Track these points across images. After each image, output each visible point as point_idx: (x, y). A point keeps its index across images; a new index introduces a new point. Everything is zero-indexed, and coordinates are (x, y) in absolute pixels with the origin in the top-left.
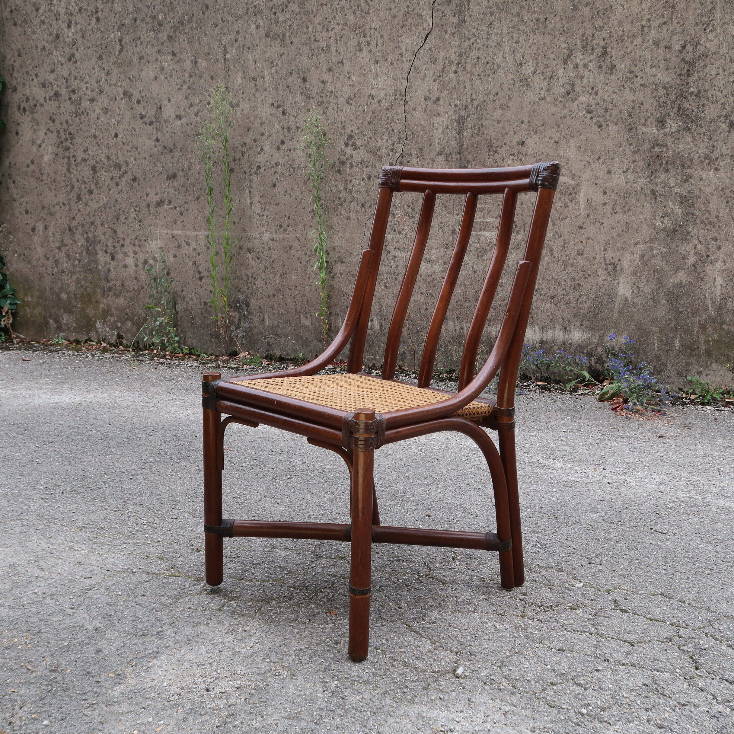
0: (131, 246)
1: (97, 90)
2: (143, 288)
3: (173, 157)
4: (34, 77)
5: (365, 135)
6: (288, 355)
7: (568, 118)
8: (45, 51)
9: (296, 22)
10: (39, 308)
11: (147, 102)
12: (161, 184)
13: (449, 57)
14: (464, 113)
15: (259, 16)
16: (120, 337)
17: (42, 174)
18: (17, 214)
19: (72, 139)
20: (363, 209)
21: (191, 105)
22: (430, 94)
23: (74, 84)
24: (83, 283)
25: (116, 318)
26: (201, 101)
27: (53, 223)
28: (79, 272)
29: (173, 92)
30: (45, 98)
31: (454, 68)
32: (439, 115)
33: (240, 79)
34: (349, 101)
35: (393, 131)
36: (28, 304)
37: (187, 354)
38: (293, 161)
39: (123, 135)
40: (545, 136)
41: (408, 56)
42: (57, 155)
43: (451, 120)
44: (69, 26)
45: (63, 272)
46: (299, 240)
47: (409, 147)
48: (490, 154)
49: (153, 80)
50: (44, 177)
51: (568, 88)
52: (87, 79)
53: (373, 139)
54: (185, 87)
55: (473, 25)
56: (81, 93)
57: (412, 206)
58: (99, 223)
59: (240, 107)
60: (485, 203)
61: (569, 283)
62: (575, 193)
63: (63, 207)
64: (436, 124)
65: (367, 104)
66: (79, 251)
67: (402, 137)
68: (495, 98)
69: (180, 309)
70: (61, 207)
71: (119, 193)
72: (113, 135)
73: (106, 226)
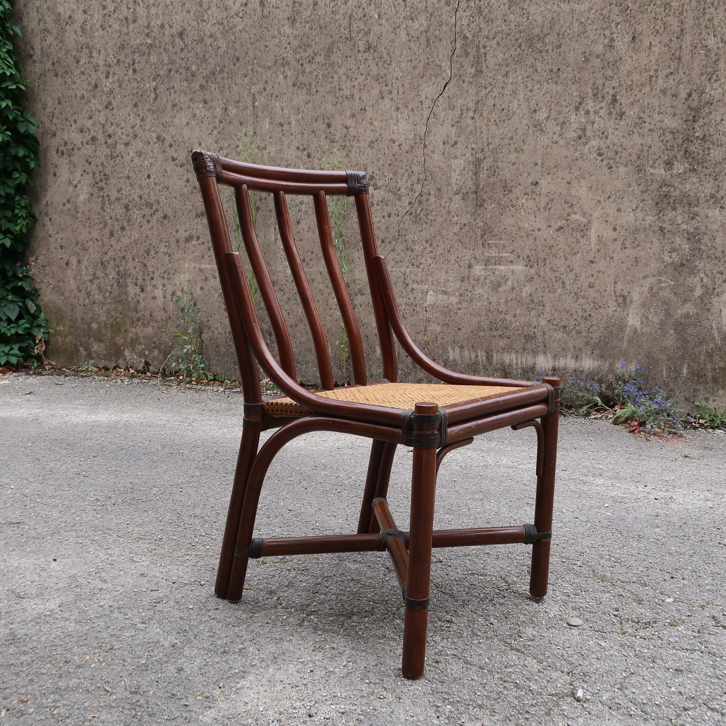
0: (160, 278)
1: (131, 135)
2: (170, 318)
4: (73, 123)
5: (386, 176)
6: (308, 381)
7: (580, 160)
8: (84, 99)
9: (321, 73)
10: (71, 337)
11: (179, 146)
12: (190, 222)
13: (467, 105)
14: (481, 156)
15: (287, 67)
16: (147, 364)
17: (77, 212)
18: (52, 248)
19: (106, 180)
20: (383, 245)
21: (221, 149)
22: (448, 138)
23: (111, 130)
24: (113, 313)
25: (144, 347)
26: (230, 145)
27: (86, 258)
28: (110, 304)
29: (203, 137)
30: (82, 143)
31: (471, 114)
32: (456, 157)
33: (267, 125)
34: (371, 145)
35: (412, 172)
36: (59, 333)
37: (211, 380)
39: (155, 176)
40: (558, 177)
41: (427, 103)
42: (92, 195)
43: (468, 162)
44: (107, 77)
45: (94, 303)
46: (321, 274)
47: (428, 187)
48: (505, 193)
49: (185, 126)
50: (79, 215)
51: (580, 132)
52: (123, 125)
53: (394, 180)
54: (215, 132)
55: (490, 75)
56: (116, 138)
57: (429, 242)
58: (130, 258)
59: (268, 150)
60: (500, 239)
61: (580, 314)
62: (587, 229)
63: (96, 243)
64: (453, 166)
65: (388, 148)
66: (110, 284)
67: (421, 178)
68: (510, 142)
69: (206, 338)
70: (94, 243)
71: (150, 229)
72: (146, 176)
73: (137, 260)
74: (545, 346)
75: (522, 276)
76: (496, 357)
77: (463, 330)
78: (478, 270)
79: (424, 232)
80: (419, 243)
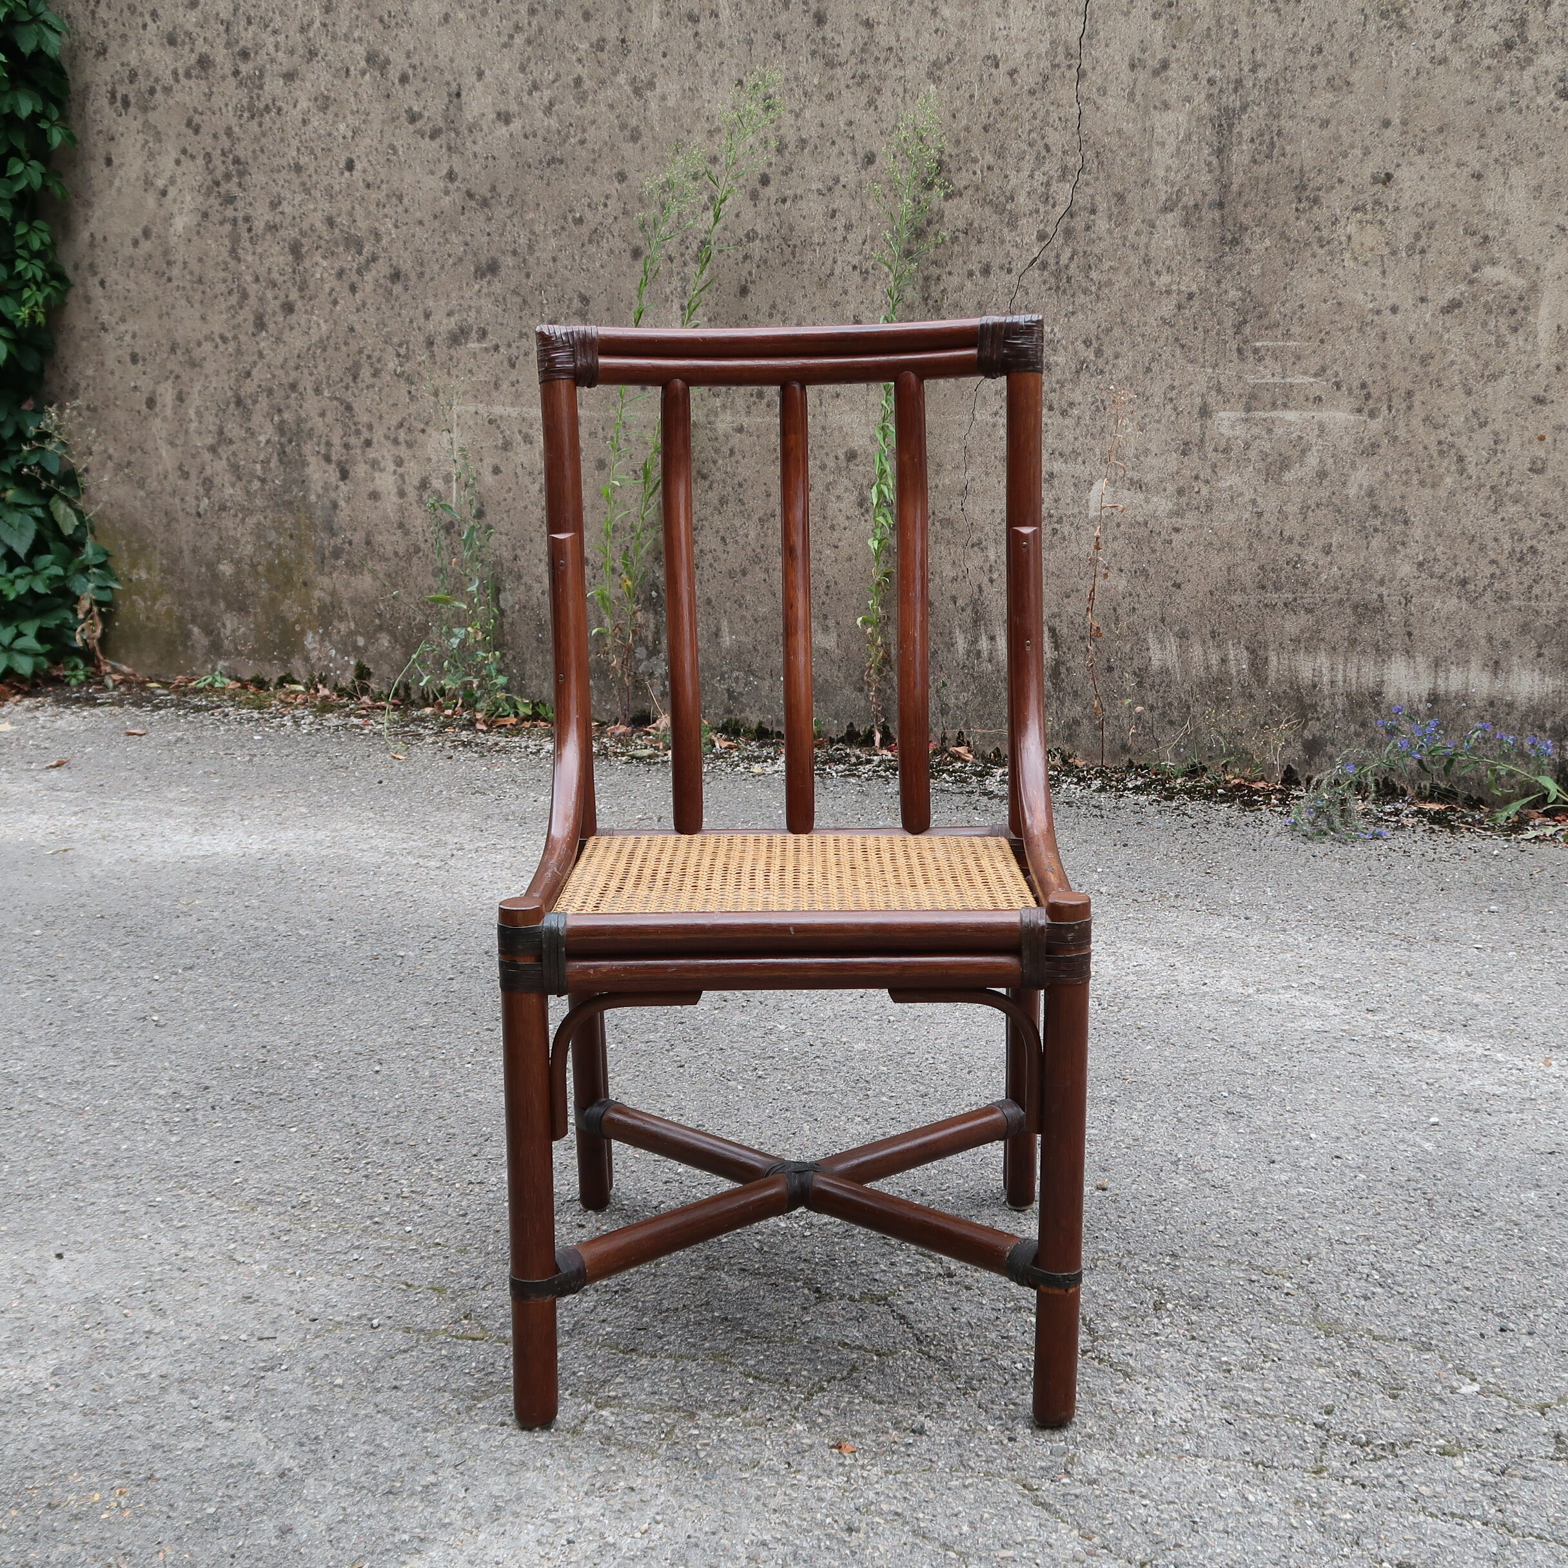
0: (388, 444)
1: (301, 51)
2: (418, 550)
3: (490, 219)
4: (148, 19)
5: (975, 161)
6: (779, 723)
7: (1509, 111)
10: (167, 599)
11: (425, 80)
12: (460, 288)
14: (1232, 101)
16: (363, 673)
17: (169, 263)
18: (111, 363)
19: (241, 174)
21: (535, 87)
22: (1144, 51)
23: (247, 37)
24: (272, 536)
25: (353, 626)
26: (558, 75)
27: (198, 386)
28: (263, 510)
29: (489, 54)
30: (175, 73)
32: (1166, 106)
33: (656, 19)
34: (934, 73)
35: (1047, 148)
36: (139, 588)
37: (527, 718)
38: (792, 229)
39: (366, 164)
40: (1447, 160)
42: (205, 215)
43: (1200, 119)
45: (223, 508)
47: (1090, 191)
48: (1301, 206)
49: (440, 24)
50: (176, 271)
51: (1509, 31)
52: (278, 22)
53: (997, 170)
54: (519, 40)
56: (260, 60)
57: (1095, 344)
58: (310, 386)
59: (658, 91)
60: (1287, 335)
61: (1507, 546)
62: (1526, 309)
63: (222, 347)
64: (1158, 130)
65: (981, 80)
66: (262, 457)
67: (1070, 165)
68: (1314, 61)
69: (511, 603)
70: (217, 347)
71: (358, 310)
72: (342, 165)
73: (326, 393)
74: (1410, 634)
75: (1346, 440)
76: (1275, 664)
77: (1188, 588)
78: (1226, 423)
79: (1080, 316)
80: (1065, 349)
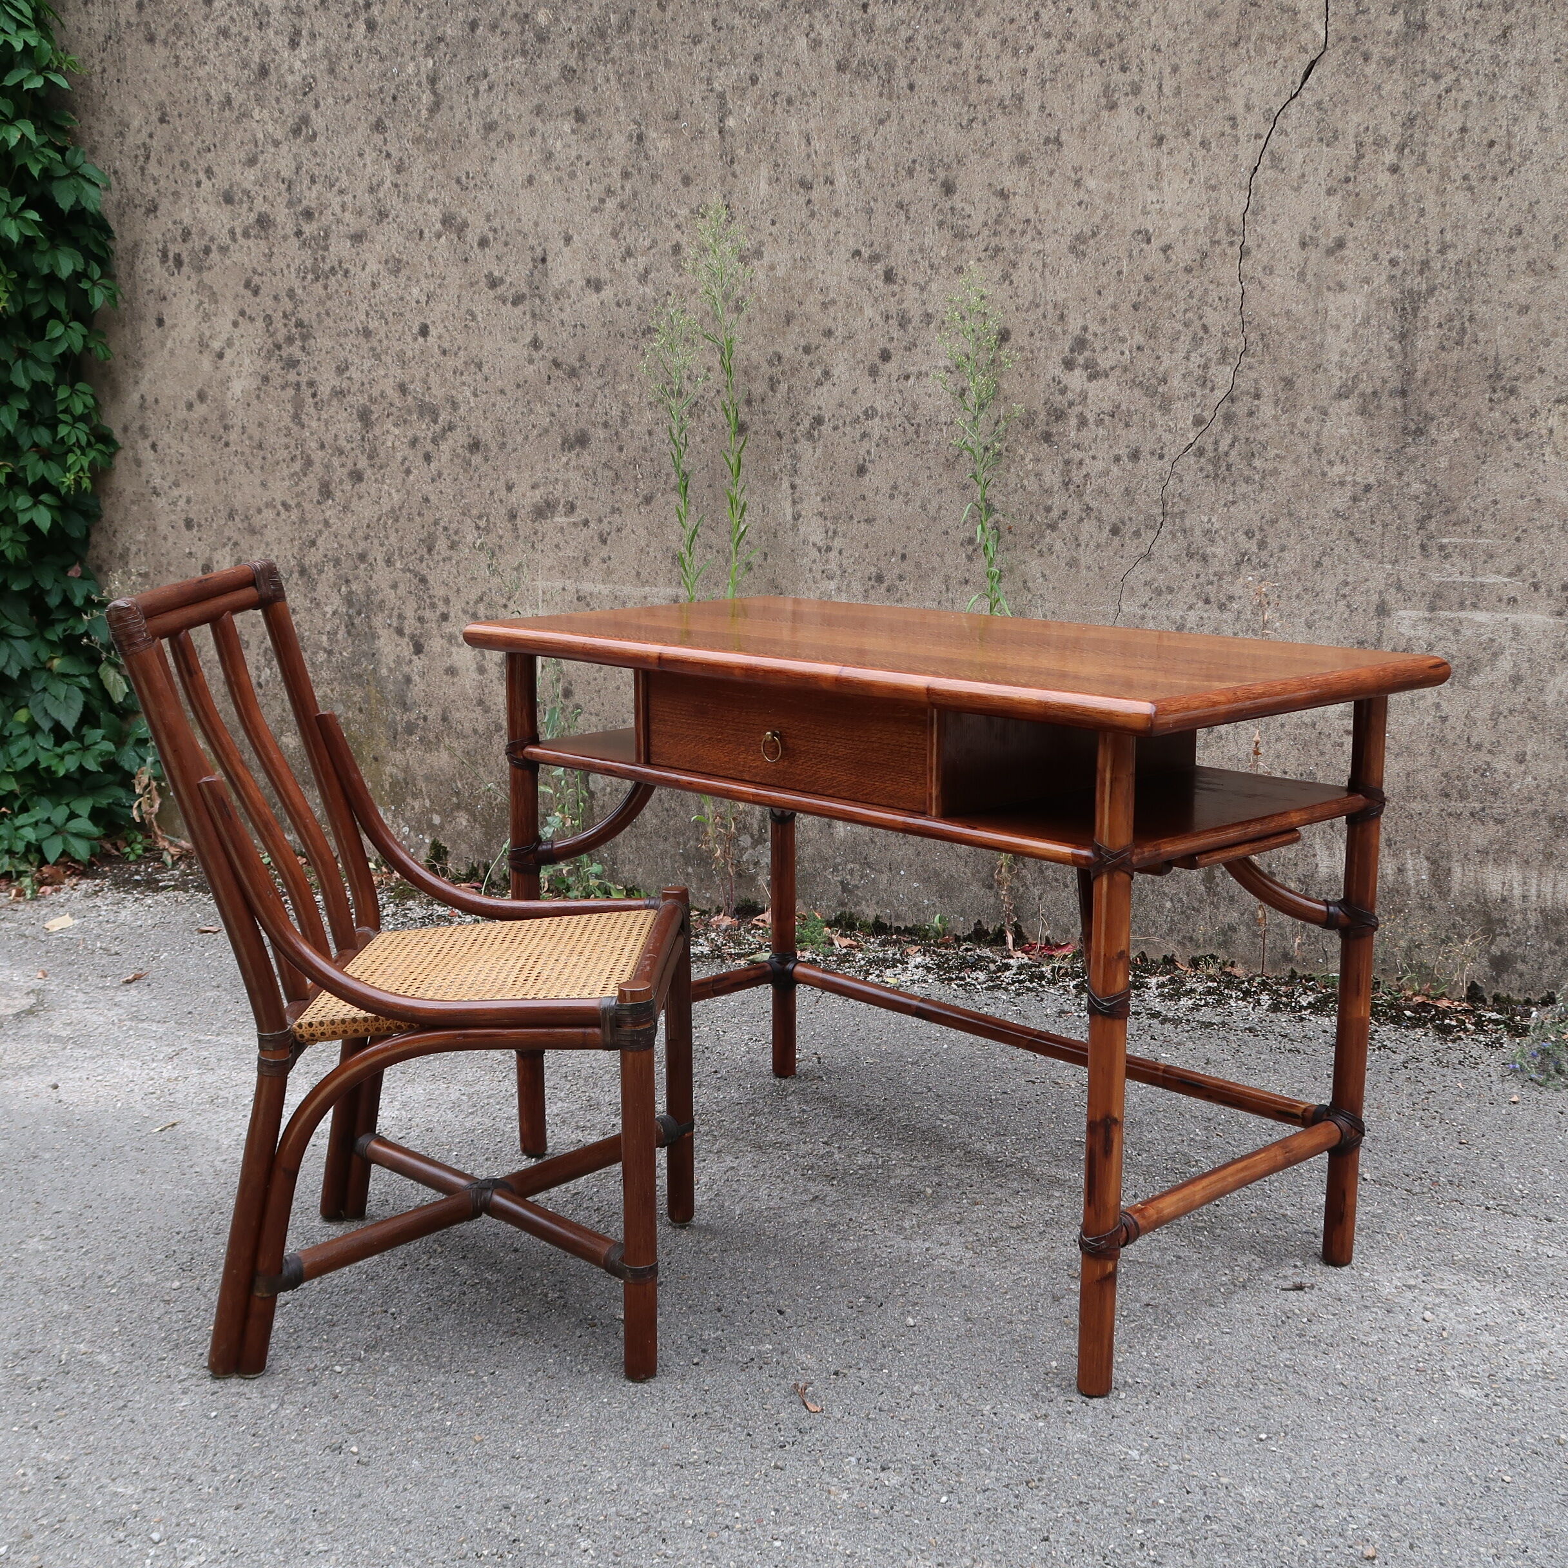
0: (466, 618)
1: (370, 212)
2: (499, 728)
3: (578, 390)
4: (202, 176)
5: (1123, 340)
6: (898, 917)
8: (231, 109)
9: (924, 31)
11: (506, 244)
12: (546, 460)
13: (1376, 129)
14: (1418, 283)
15: (819, 15)
16: (439, 851)
17: (226, 428)
18: (163, 527)
19: (305, 338)
20: (1116, 541)
21: (629, 253)
22: (1316, 228)
23: (310, 197)
24: (340, 709)
25: (428, 803)
26: (654, 243)
27: (258, 554)
28: (330, 682)
29: (577, 218)
30: (232, 232)
31: (1390, 157)
32: (1341, 287)
33: (764, 185)
34: (1078, 246)
35: (1205, 328)
38: (915, 407)
39: (441, 330)
41: (1253, 123)
42: (266, 379)
43: (1380, 302)
44: (294, 44)
47: (1253, 375)
48: (1495, 396)
49: (523, 186)
50: (233, 436)
52: (344, 182)
53: (1148, 351)
54: (611, 204)
55: (1450, 37)
56: (327, 219)
57: (1258, 536)
58: (380, 557)
59: (766, 260)
60: (1478, 531)
63: (283, 515)
64: (1332, 313)
65: (1130, 256)
66: (328, 628)
67: (1231, 347)
68: (1512, 243)
69: (601, 785)
70: (278, 514)
71: (433, 480)
72: (415, 330)
73: (398, 565)
75: (1545, 644)
76: (1459, 876)
78: (1406, 622)
79: (1242, 506)
80: (1224, 539)
